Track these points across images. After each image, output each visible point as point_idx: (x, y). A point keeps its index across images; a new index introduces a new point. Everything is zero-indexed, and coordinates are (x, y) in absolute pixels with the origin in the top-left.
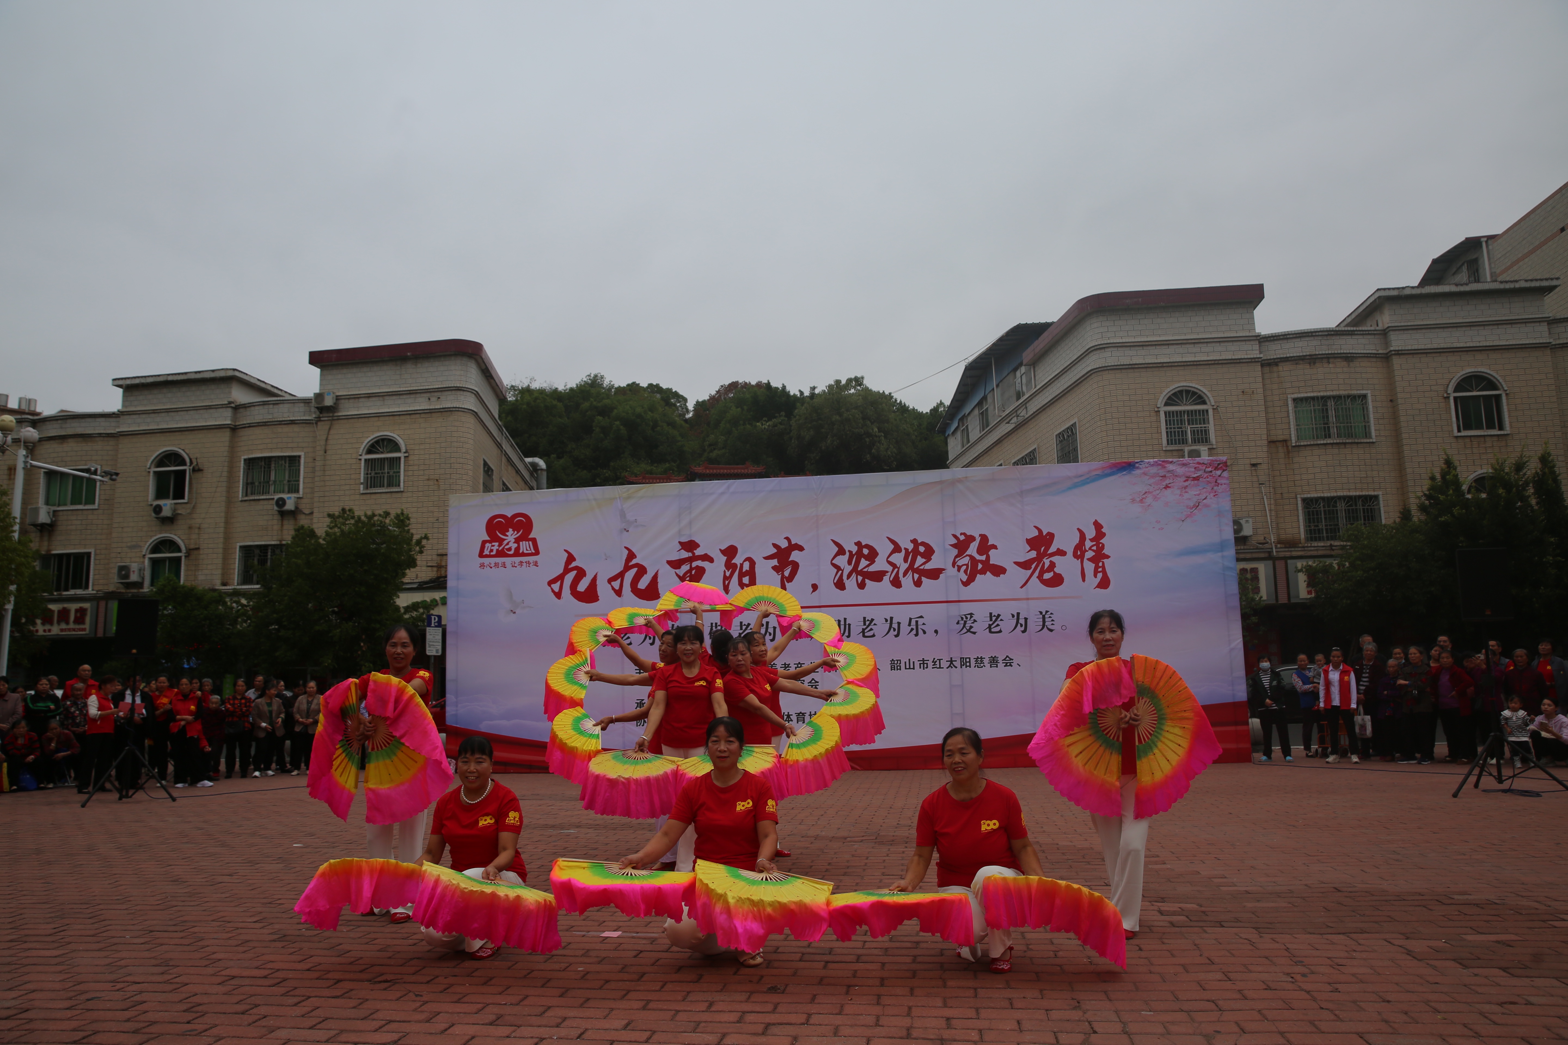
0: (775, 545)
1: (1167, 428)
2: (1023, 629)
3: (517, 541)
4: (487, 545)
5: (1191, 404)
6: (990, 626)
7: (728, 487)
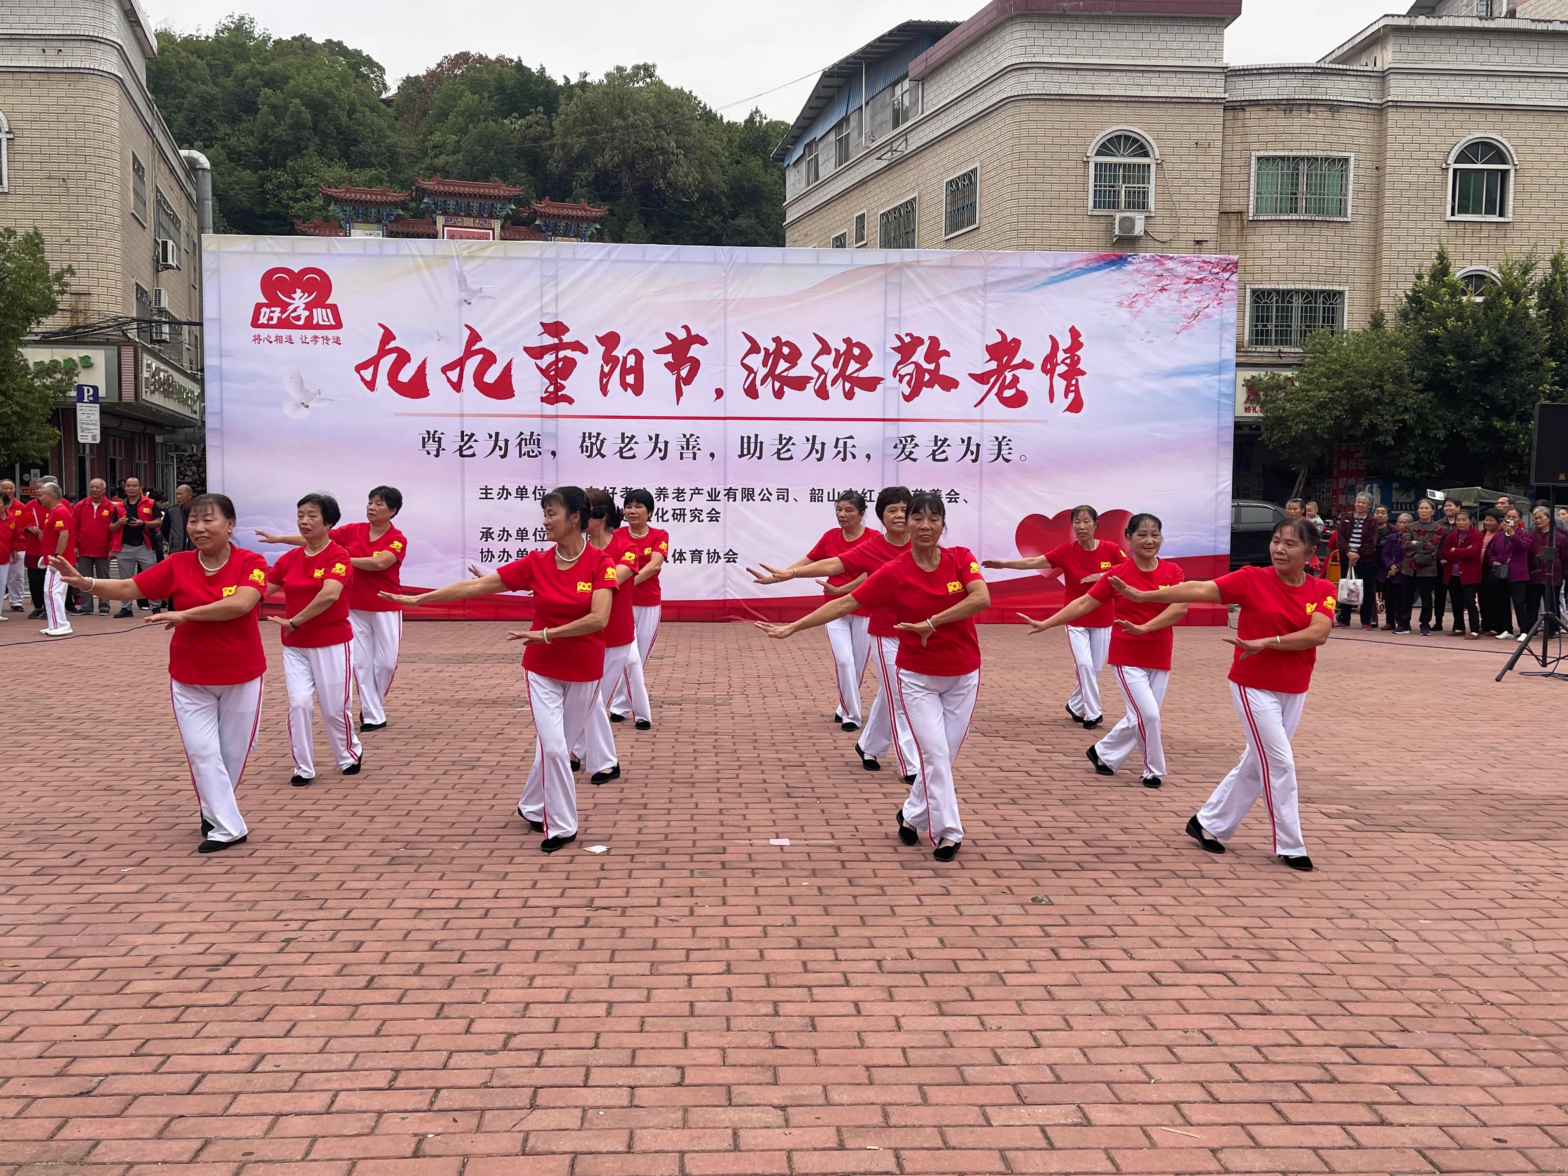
0: (669, 335)
1: (1095, 186)
2: (973, 457)
3: (309, 307)
4: (264, 310)
5: (1129, 155)
6: (934, 453)
7: (609, 253)
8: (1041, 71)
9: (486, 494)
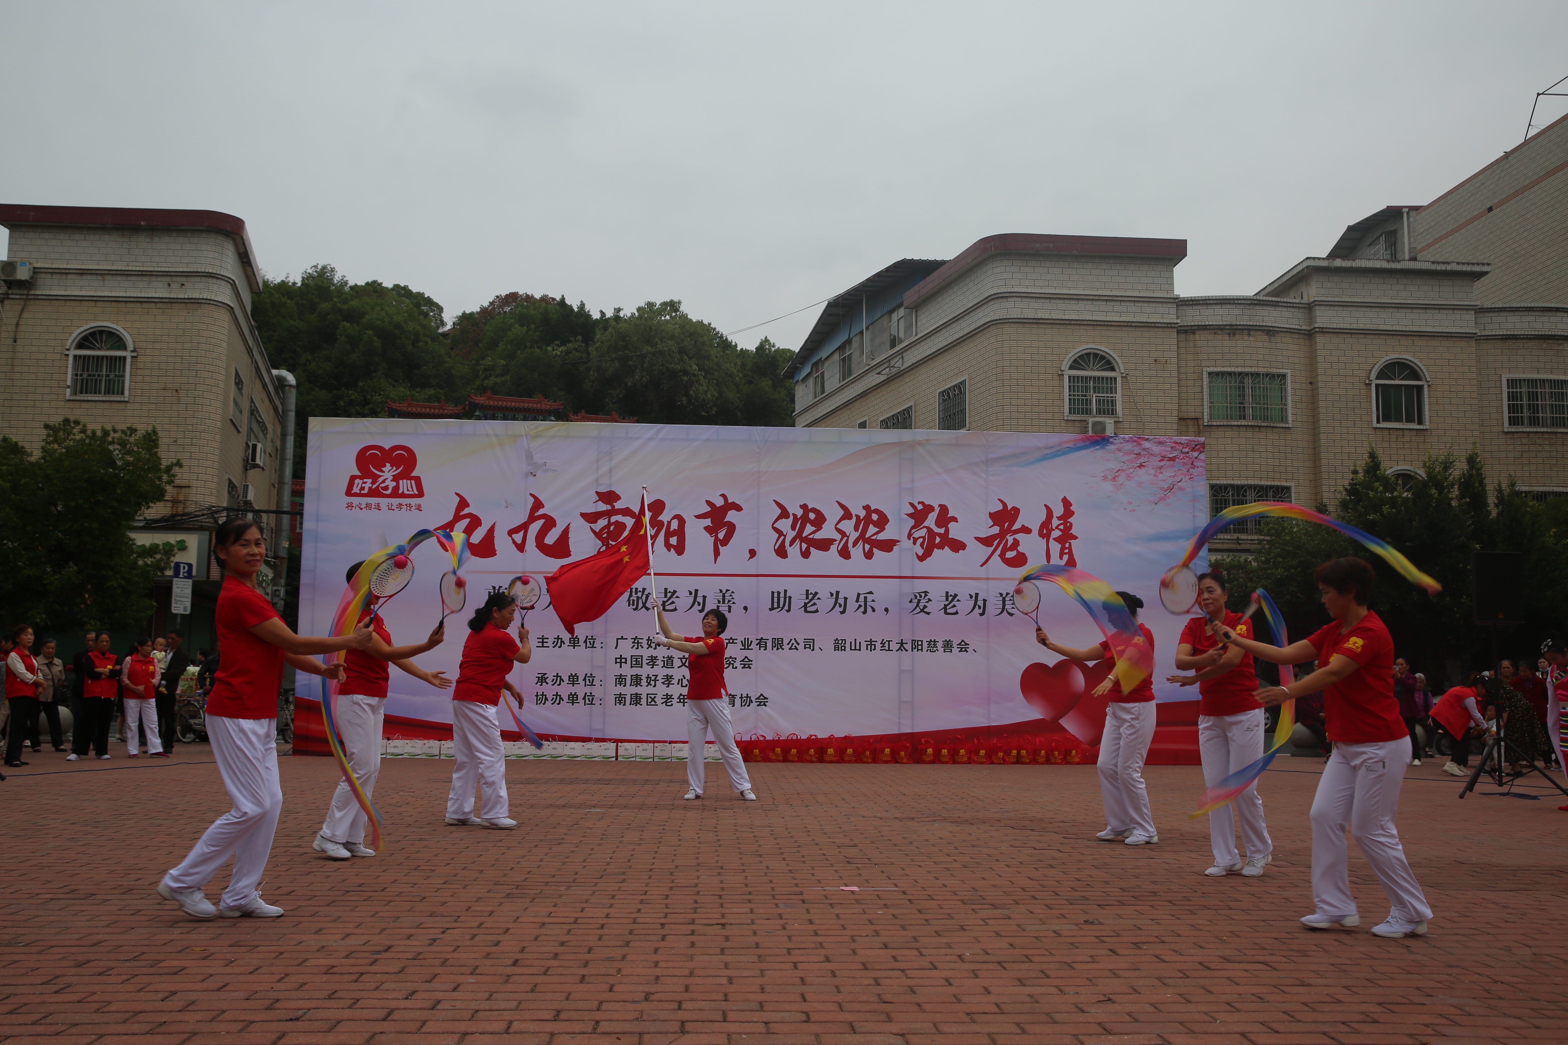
0: (709, 503)
1: (1070, 395)
2: (981, 611)
3: (396, 478)
4: (357, 481)
5: (1098, 370)
6: (945, 607)
7: (657, 433)
8: (1020, 299)
9: (543, 642)
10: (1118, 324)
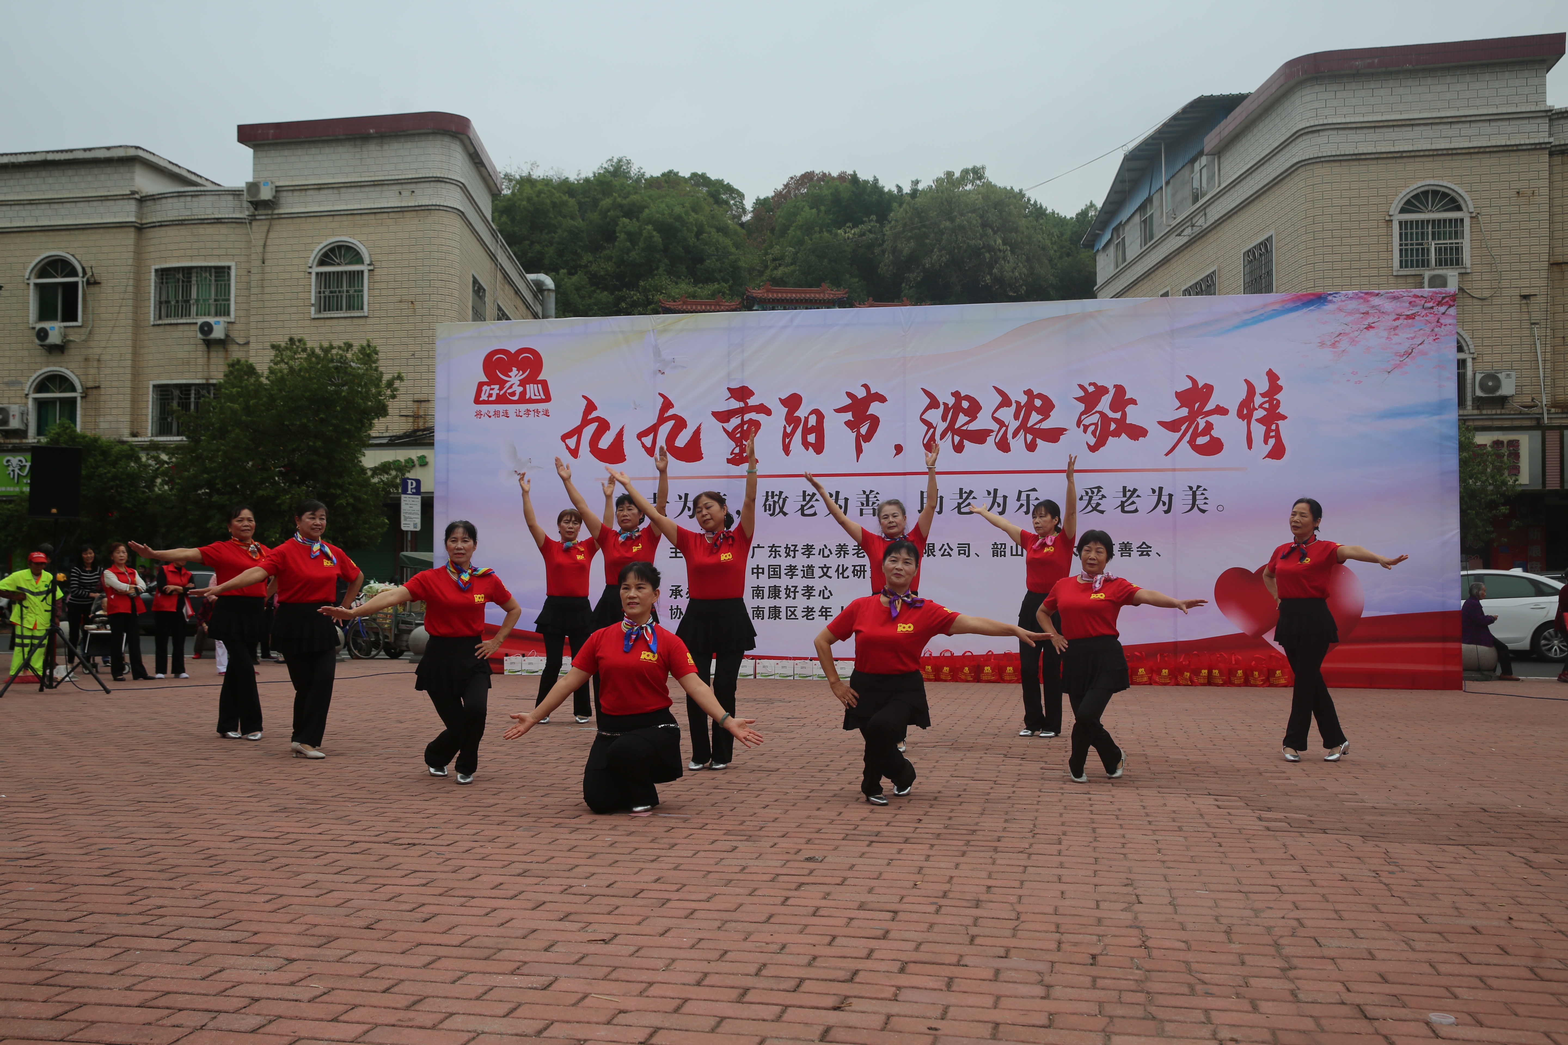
0: (849, 395)
1: (1401, 245)
2: (1166, 508)
3: (523, 383)
4: (485, 388)
5: (1438, 211)
6: (1122, 504)
8: (1335, 132)
10: (1467, 151)
